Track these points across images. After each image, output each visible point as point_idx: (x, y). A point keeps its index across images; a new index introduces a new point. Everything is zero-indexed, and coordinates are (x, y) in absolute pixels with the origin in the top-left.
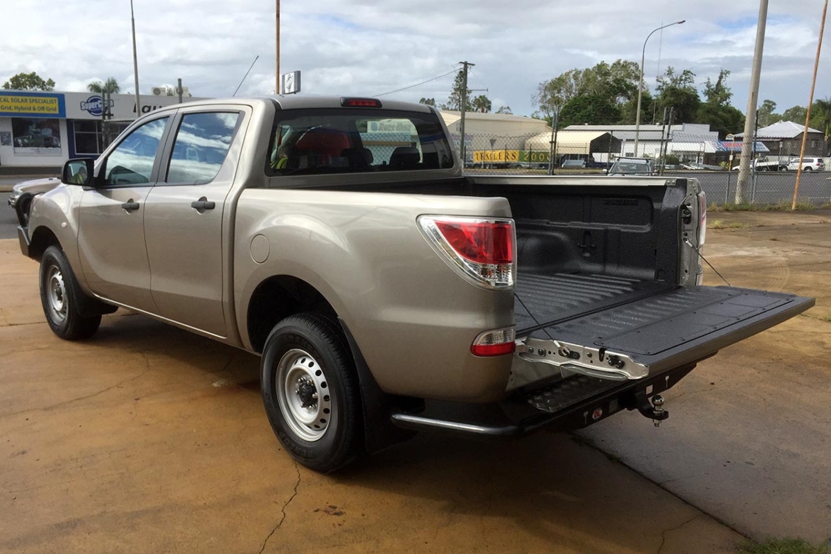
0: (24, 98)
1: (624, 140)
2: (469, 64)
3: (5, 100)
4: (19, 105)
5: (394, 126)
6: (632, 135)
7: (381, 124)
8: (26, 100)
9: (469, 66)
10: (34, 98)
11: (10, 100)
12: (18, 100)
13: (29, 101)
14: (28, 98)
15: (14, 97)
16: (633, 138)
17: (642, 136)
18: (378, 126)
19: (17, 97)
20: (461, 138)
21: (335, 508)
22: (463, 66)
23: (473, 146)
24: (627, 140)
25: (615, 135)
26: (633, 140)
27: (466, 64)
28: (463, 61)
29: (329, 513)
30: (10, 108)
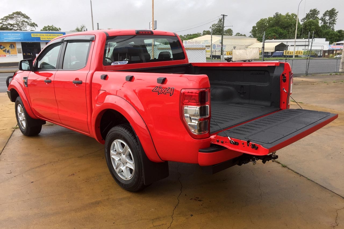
0: (50, 34)
1: (290, 46)
2: (225, 15)
3: (43, 35)
4: (48, 37)
5: (194, 42)
6: (293, 44)
7: (188, 41)
8: (51, 35)
9: (225, 16)
10: (54, 34)
11: (45, 35)
12: (48, 35)
13: (52, 35)
14: (52, 34)
15: (46, 34)
16: (293, 45)
17: (297, 44)
18: (188, 42)
19: (48, 34)
20: (221, 46)
21: (198, 198)
22: (222, 16)
23: (226, 49)
24: (291, 46)
25: (285, 43)
26: (294, 46)
27: (224, 15)
28: (223, 14)
29: (196, 200)
30: (45, 38)
